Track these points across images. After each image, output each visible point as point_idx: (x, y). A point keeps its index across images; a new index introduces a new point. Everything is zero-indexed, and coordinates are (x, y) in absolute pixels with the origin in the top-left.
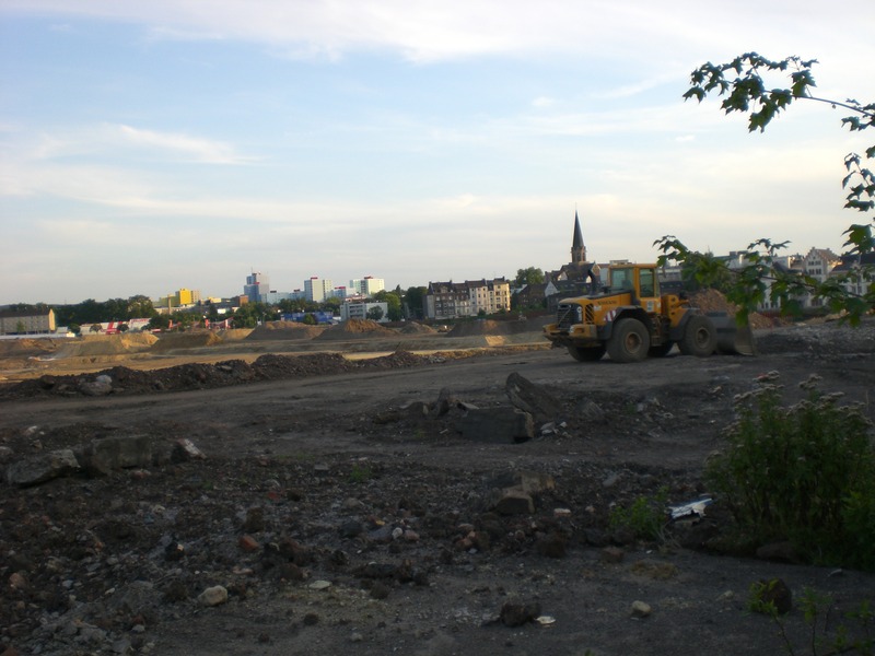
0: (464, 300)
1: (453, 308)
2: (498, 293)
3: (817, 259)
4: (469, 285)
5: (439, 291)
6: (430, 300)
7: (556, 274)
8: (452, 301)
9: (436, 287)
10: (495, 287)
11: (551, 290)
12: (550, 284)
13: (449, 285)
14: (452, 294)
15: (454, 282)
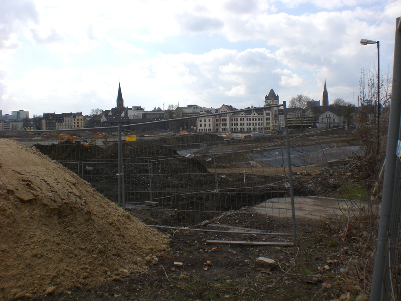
0: (61, 122)
1: (55, 126)
2: (78, 120)
3: (225, 110)
4: (64, 115)
5: (48, 118)
6: (44, 122)
7: (107, 112)
8: (55, 123)
9: (46, 116)
10: (77, 117)
11: (104, 119)
12: (104, 117)
13: (53, 115)
14: (54, 120)
15: (56, 114)
